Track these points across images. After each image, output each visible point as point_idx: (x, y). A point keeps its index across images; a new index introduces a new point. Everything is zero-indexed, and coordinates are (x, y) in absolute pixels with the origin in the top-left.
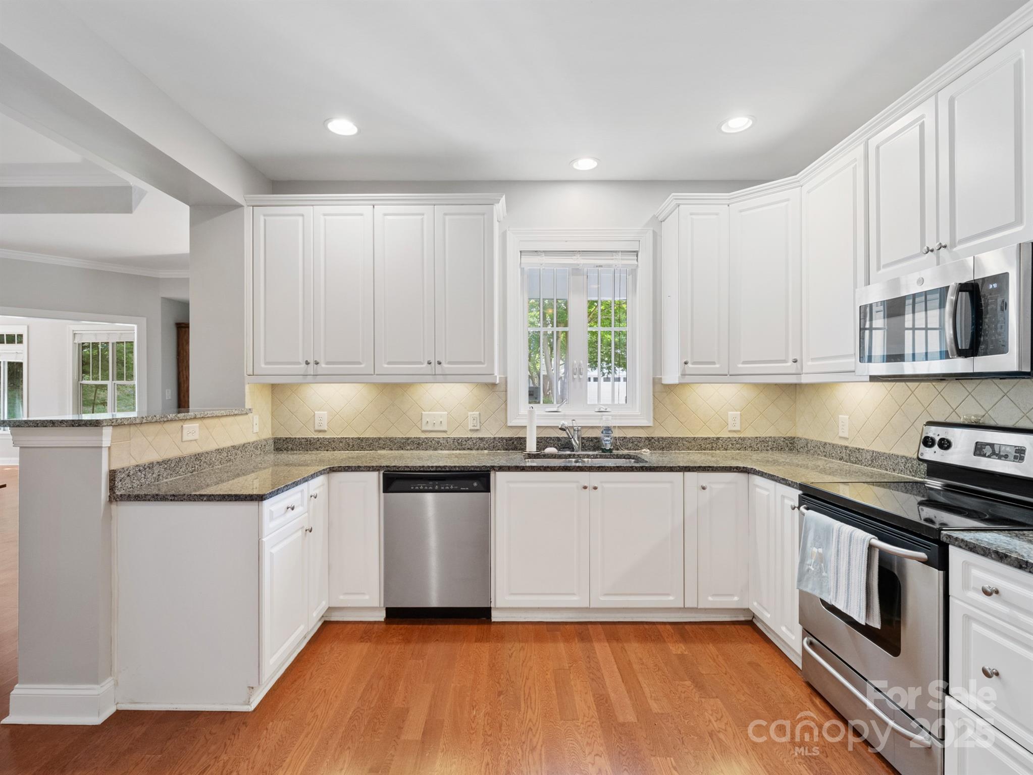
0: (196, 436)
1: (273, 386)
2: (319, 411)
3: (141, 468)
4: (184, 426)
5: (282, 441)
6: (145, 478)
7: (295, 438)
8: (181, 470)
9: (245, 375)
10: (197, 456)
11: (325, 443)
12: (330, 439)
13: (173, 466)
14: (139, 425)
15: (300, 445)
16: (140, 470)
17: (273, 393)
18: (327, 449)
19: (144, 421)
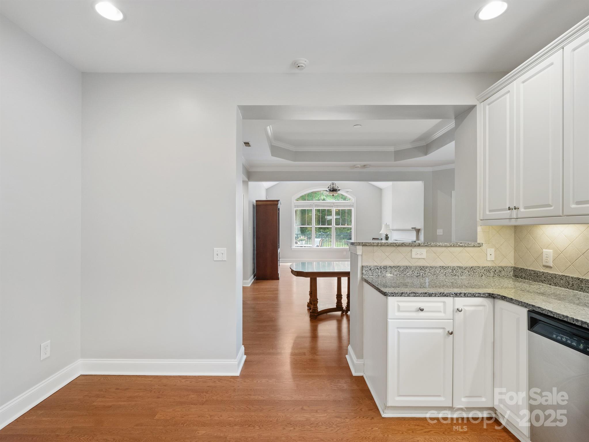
0: (425, 257)
1: (516, 227)
2: (546, 249)
3: (379, 268)
4: (412, 249)
5: (518, 270)
6: (381, 273)
7: (527, 270)
8: (408, 273)
9: (478, 220)
10: (422, 268)
11: (548, 277)
12: (552, 274)
13: (401, 270)
14: (380, 246)
15: (530, 275)
16: (377, 269)
17: (515, 233)
18: (549, 283)
19: (379, 245)
